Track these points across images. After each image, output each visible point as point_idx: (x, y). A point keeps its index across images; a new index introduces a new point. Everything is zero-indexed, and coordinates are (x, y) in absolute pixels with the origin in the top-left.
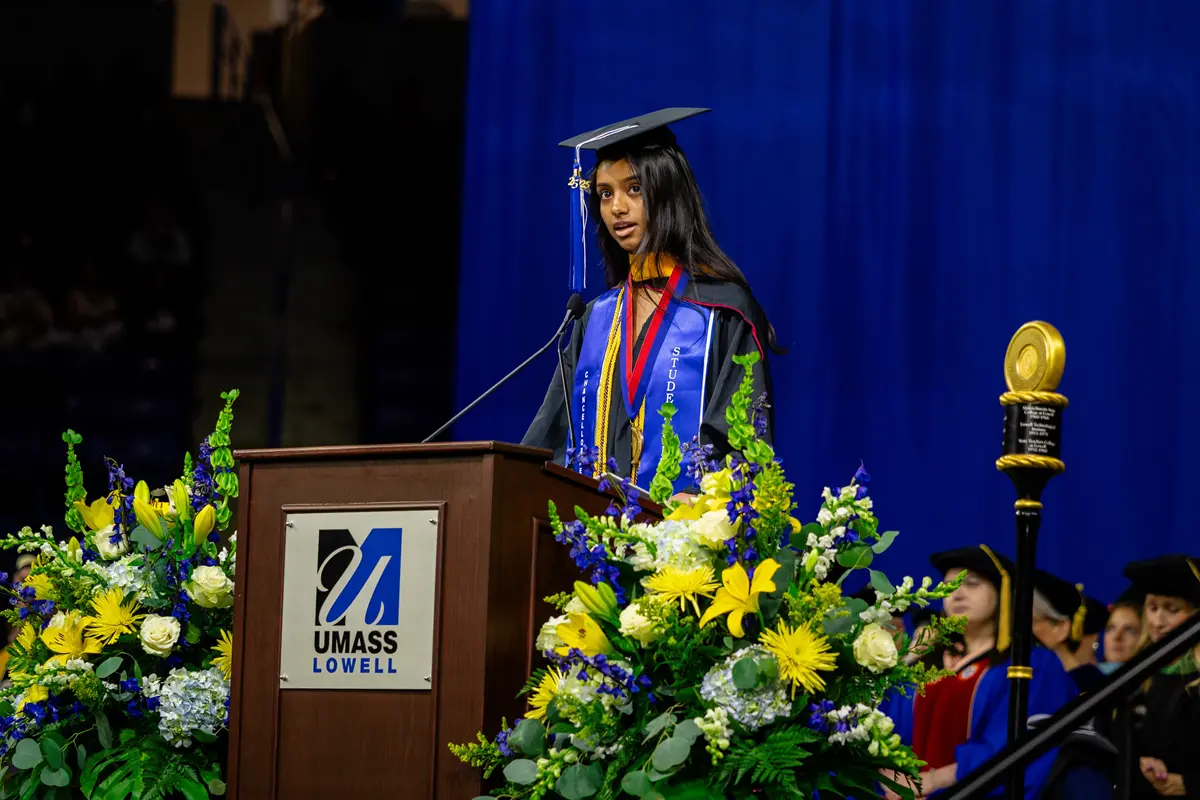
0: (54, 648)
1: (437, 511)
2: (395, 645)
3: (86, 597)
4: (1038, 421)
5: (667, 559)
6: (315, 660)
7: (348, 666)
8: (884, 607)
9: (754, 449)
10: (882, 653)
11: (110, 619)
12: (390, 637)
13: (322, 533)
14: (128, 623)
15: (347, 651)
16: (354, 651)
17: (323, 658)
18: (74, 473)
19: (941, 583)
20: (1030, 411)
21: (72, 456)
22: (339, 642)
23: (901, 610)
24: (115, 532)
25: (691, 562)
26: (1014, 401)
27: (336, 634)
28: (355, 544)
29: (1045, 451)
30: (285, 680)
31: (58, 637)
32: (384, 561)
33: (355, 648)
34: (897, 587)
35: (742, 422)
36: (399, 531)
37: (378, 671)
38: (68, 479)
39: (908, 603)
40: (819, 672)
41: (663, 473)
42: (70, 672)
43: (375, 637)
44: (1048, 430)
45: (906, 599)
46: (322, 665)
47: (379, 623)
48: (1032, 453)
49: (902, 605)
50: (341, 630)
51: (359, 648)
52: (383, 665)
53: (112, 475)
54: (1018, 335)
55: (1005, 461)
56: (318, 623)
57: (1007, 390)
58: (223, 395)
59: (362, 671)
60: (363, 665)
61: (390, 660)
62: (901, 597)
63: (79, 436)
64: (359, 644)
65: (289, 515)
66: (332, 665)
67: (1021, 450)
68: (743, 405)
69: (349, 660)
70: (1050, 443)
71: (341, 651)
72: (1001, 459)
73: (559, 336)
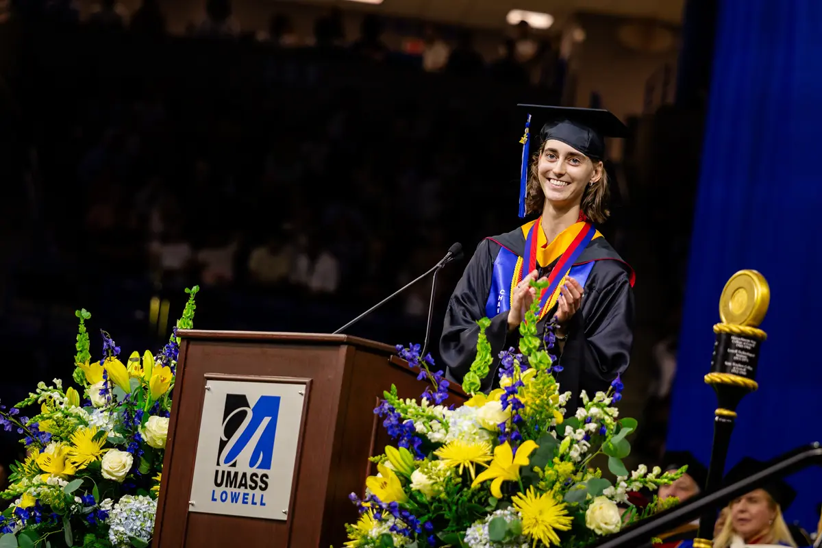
0: (43, 468)
1: (304, 386)
2: (266, 484)
3: (69, 432)
4: (742, 349)
5: (456, 435)
6: (214, 491)
7: (235, 498)
8: (622, 487)
9: (536, 356)
10: (608, 521)
11: (84, 450)
12: (264, 478)
13: (229, 396)
14: (97, 454)
15: (235, 487)
16: (239, 487)
17: (219, 490)
18: (83, 341)
19: (667, 472)
20: (734, 339)
21: (82, 328)
22: (230, 479)
23: (634, 490)
24: (104, 387)
25: (474, 439)
26: (724, 331)
27: (229, 473)
28: (249, 407)
29: (745, 373)
30: (193, 505)
31: (46, 460)
32: (267, 420)
33: (241, 485)
34: (633, 472)
35: (532, 335)
36: (278, 399)
37: (254, 503)
38: (77, 345)
39: (641, 486)
40: (556, 531)
41: (475, 372)
42: (50, 487)
43: (254, 478)
44: (748, 357)
45: (641, 482)
46: (217, 496)
47: (258, 468)
48: (734, 374)
49: (636, 486)
50: (233, 470)
51: (243, 485)
52: (257, 500)
53: (105, 344)
54: (733, 279)
55: (713, 377)
56: (218, 464)
57: (720, 321)
58: (187, 290)
59: (244, 502)
60: (244, 498)
61: (262, 496)
62: (635, 481)
63: (89, 313)
64: (243, 482)
65: (209, 382)
66: (224, 496)
67: (724, 370)
68: (533, 321)
69: (235, 493)
70: (749, 368)
71: (231, 486)
72: (709, 375)
73: (438, 267)
